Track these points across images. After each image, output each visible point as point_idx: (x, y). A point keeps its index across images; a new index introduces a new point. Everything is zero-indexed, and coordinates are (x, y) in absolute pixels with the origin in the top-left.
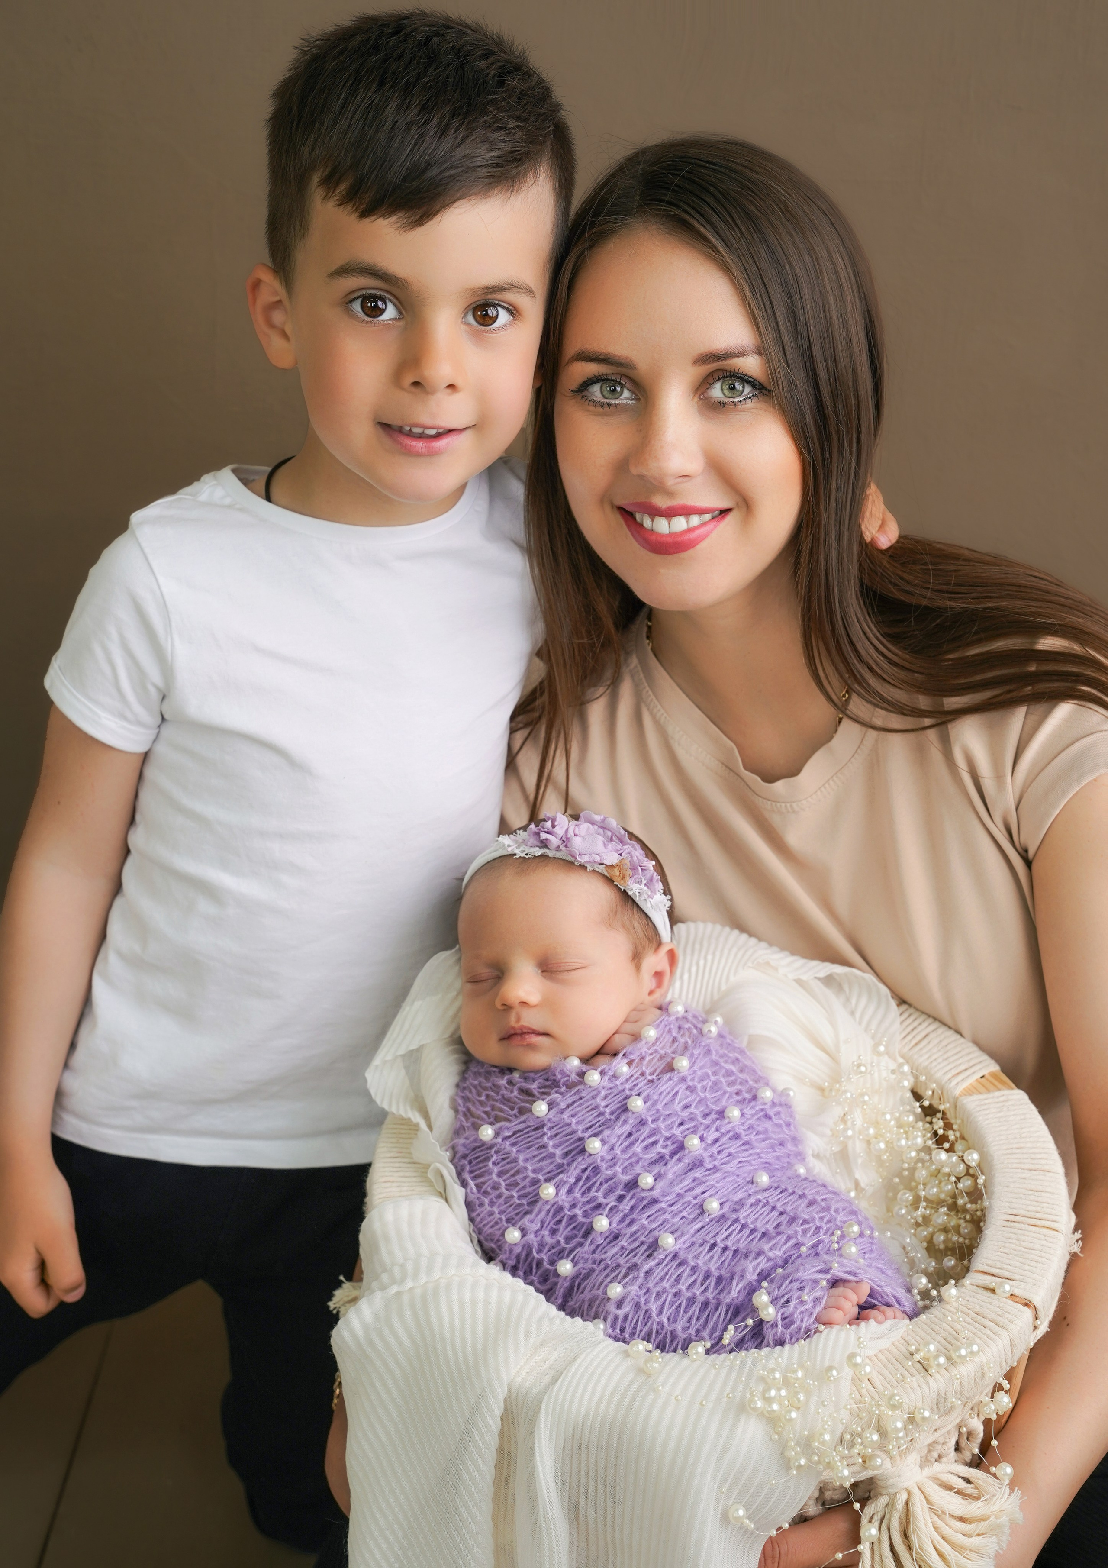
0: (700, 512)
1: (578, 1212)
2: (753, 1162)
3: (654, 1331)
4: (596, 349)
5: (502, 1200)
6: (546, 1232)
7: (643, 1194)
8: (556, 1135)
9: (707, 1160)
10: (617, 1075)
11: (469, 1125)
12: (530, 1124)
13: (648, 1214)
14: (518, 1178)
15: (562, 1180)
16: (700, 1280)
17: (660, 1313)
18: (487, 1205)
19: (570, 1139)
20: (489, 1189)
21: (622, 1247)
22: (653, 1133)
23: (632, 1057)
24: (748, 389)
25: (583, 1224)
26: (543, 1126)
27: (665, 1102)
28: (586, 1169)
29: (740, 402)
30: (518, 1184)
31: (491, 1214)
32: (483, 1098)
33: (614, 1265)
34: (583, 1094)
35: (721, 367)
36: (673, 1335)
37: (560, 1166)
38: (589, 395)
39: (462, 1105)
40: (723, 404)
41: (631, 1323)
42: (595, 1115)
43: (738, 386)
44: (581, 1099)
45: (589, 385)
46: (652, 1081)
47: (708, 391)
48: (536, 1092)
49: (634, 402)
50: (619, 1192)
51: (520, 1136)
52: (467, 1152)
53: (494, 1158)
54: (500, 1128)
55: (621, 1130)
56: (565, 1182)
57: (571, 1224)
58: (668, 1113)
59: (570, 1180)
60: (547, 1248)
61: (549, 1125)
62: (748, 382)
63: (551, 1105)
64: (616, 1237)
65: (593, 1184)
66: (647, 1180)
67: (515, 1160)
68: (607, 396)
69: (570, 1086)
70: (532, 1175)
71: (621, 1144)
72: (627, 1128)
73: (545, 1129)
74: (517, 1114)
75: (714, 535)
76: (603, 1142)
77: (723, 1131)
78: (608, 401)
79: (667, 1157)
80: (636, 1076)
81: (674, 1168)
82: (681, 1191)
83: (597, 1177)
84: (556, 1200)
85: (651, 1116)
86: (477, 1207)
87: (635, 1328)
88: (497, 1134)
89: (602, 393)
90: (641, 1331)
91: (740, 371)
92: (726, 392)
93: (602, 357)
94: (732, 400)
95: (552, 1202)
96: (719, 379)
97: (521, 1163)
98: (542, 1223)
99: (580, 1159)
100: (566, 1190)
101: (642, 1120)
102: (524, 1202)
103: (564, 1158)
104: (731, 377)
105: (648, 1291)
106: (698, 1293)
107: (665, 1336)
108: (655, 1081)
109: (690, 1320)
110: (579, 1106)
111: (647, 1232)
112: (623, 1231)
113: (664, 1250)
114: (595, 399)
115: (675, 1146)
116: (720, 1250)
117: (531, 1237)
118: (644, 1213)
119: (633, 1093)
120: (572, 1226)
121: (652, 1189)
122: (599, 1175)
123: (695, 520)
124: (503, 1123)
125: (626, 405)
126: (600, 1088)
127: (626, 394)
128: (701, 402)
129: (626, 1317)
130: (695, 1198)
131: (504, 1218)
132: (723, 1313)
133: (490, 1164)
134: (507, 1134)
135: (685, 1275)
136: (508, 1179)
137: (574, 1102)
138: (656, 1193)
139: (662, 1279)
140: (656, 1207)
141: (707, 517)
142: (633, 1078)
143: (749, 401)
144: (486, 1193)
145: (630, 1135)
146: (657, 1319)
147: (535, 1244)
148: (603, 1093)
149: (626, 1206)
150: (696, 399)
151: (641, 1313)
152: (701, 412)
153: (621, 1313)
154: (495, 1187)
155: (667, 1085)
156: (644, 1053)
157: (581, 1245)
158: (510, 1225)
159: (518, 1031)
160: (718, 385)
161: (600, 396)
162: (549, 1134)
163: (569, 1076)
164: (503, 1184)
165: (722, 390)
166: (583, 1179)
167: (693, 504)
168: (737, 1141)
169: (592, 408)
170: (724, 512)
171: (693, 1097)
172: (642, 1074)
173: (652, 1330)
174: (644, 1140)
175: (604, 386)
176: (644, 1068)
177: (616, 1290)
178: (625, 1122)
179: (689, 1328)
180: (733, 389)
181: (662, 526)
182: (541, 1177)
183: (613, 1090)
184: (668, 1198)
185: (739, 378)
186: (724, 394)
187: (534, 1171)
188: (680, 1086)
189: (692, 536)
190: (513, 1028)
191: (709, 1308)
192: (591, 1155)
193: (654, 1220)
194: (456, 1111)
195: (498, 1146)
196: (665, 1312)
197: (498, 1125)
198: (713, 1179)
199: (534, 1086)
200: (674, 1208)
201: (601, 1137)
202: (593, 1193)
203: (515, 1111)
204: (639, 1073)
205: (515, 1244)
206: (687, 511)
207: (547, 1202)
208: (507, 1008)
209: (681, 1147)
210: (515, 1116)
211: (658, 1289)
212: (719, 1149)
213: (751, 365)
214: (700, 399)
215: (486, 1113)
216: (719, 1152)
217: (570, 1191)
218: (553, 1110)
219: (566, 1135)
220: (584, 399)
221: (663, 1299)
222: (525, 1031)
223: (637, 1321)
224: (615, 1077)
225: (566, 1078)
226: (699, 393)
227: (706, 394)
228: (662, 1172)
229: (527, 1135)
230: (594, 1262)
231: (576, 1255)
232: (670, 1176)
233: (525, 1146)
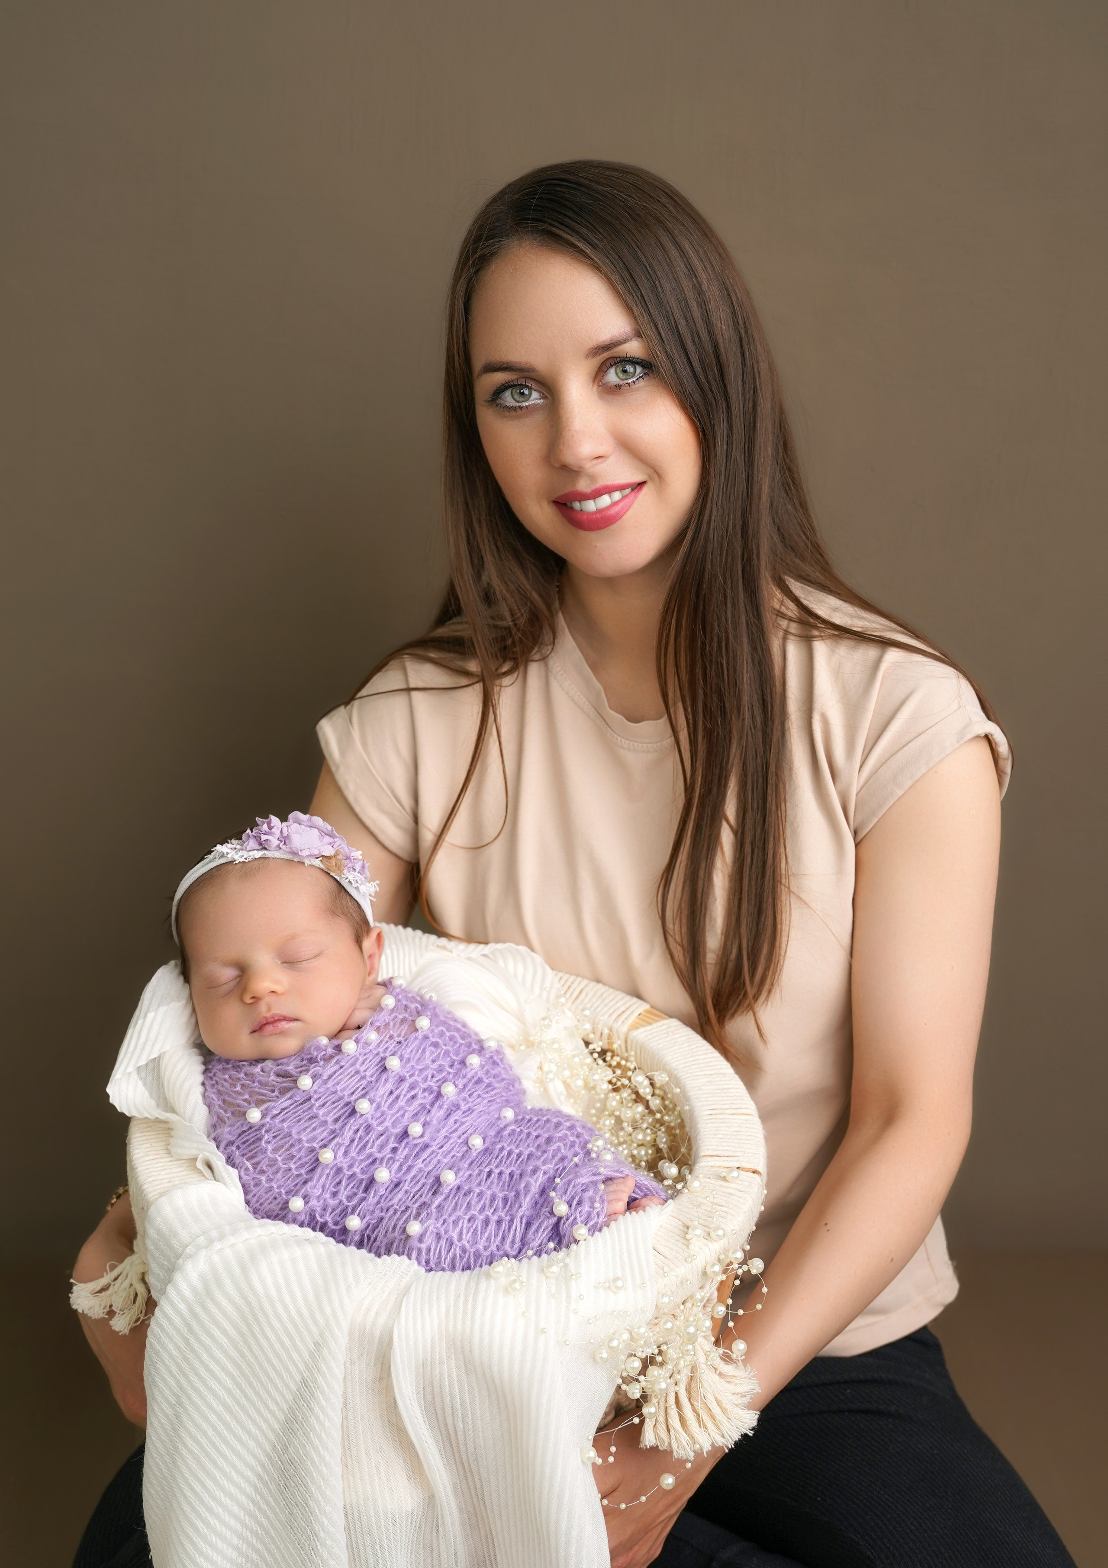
0: (621, 488)
1: (357, 1169)
2: (498, 1100)
3: (458, 1255)
4: (498, 359)
5: (279, 1175)
6: (327, 1195)
7: (416, 1142)
8: (323, 1105)
9: (462, 1104)
10: (369, 1041)
11: (229, 1115)
12: (296, 1099)
13: (422, 1158)
14: (293, 1151)
15: (338, 1143)
16: (488, 1203)
17: (460, 1239)
18: (264, 1182)
19: (338, 1106)
20: (264, 1168)
21: (406, 1192)
22: (412, 1087)
23: (378, 1024)
24: (639, 369)
25: (363, 1180)
26: (309, 1099)
27: (417, 1057)
28: (358, 1130)
29: (634, 382)
30: (294, 1156)
31: (270, 1189)
32: (238, 1089)
33: (403, 1208)
34: (343, 1064)
35: (611, 356)
36: (477, 1255)
37: (333, 1131)
38: (502, 402)
39: (216, 1099)
40: (619, 387)
41: (434, 1253)
42: (356, 1080)
43: (630, 368)
44: (341, 1067)
45: (499, 394)
46: (399, 1043)
47: (605, 377)
48: (294, 1072)
49: (542, 401)
50: (392, 1145)
51: (287, 1113)
52: (233, 1139)
53: (266, 1137)
54: (267, 1109)
55: (383, 1090)
56: (341, 1145)
57: (350, 1183)
58: (420, 1067)
59: (345, 1142)
60: (330, 1210)
61: (315, 1096)
62: (637, 363)
63: (315, 1077)
64: (397, 1185)
65: (367, 1142)
66: (416, 1129)
67: (289, 1135)
68: (518, 399)
69: (328, 1059)
70: (307, 1145)
71: (386, 1101)
72: (389, 1086)
73: (313, 1101)
74: (279, 1095)
75: (636, 505)
76: (371, 1101)
77: (469, 1076)
78: (520, 404)
79: (428, 1107)
80: (385, 1040)
81: (437, 1114)
82: (447, 1134)
83: (370, 1136)
84: (336, 1162)
85: (407, 1072)
86: (253, 1188)
87: (439, 1258)
88: (264, 1116)
89: (513, 398)
90: (445, 1259)
91: (628, 356)
92: (621, 375)
93: (505, 366)
94: (626, 382)
95: (332, 1165)
96: (612, 366)
97: (296, 1137)
98: (323, 1187)
99: (353, 1120)
100: (342, 1152)
101: (400, 1076)
102: (303, 1171)
103: (335, 1124)
104: (621, 362)
105: (444, 1222)
106: (490, 1214)
107: (469, 1258)
108: (403, 1042)
109: (489, 1239)
110: (341, 1074)
111: (425, 1174)
112: (404, 1179)
113: (448, 1185)
114: (508, 405)
115: (432, 1096)
116: (497, 1175)
117: (313, 1202)
118: (419, 1158)
119: (387, 1054)
120: (352, 1185)
121: (422, 1136)
122: (372, 1133)
123: (617, 496)
124: (268, 1104)
125: (536, 405)
126: (358, 1055)
127: (535, 395)
128: (600, 388)
129: (429, 1250)
130: (459, 1137)
131: (283, 1192)
132: (519, 1225)
133: (263, 1143)
134: (275, 1112)
135: (473, 1203)
136: (282, 1154)
137: (335, 1073)
138: (426, 1139)
139: (454, 1209)
140: (429, 1151)
141: (628, 491)
142: (384, 1043)
143: (641, 380)
144: (262, 1172)
145: (391, 1093)
146: (459, 1244)
147: (318, 1209)
148: (361, 1059)
149: (402, 1154)
150: (595, 387)
151: (443, 1242)
152: (601, 397)
153: (424, 1246)
154: (273, 1163)
155: (414, 1045)
156: (387, 1020)
157: (363, 1199)
158: (290, 1197)
159: (270, 1020)
160: (612, 371)
161: (513, 401)
162: (317, 1105)
163: (326, 1051)
164: (279, 1159)
165: (617, 374)
166: (357, 1139)
167: (612, 483)
168: (481, 1085)
169: (507, 414)
170: (641, 484)
171: (439, 1051)
172: (391, 1037)
173: (455, 1255)
174: (405, 1095)
175: (514, 391)
176: (391, 1032)
177: (414, 1228)
178: (386, 1080)
179: (489, 1246)
180: (625, 371)
181: (591, 506)
182: (315, 1145)
183: (367, 1056)
184: (437, 1141)
185: (628, 361)
186: (619, 377)
187: (308, 1141)
188: (425, 1043)
189: (616, 509)
190: (266, 1018)
191: (504, 1224)
192: (362, 1115)
193: (430, 1162)
194: (209, 1106)
195: (268, 1125)
196: (464, 1237)
197: (265, 1106)
198: (469, 1120)
199: (290, 1068)
200: (444, 1149)
201: (368, 1098)
202: (368, 1151)
203: (276, 1093)
204: (388, 1036)
205: (299, 1213)
206: (609, 490)
207: (327, 1165)
208: (256, 999)
209: (439, 1095)
210: (277, 1097)
211: (453, 1218)
212: (469, 1093)
213: (634, 348)
214: (599, 386)
215: (245, 1100)
216: (470, 1095)
217: (346, 1153)
218: (317, 1082)
219: (334, 1103)
220: (499, 406)
221: (460, 1226)
222: (276, 1018)
223: (440, 1252)
224: (367, 1044)
225: (323, 1053)
226: (597, 381)
227: (603, 381)
228: (428, 1119)
229: (295, 1110)
230: (382, 1211)
231: (360, 1211)
232: (435, 1122)
233: (295, 1120)
